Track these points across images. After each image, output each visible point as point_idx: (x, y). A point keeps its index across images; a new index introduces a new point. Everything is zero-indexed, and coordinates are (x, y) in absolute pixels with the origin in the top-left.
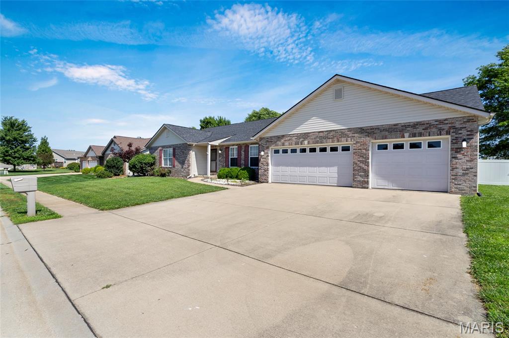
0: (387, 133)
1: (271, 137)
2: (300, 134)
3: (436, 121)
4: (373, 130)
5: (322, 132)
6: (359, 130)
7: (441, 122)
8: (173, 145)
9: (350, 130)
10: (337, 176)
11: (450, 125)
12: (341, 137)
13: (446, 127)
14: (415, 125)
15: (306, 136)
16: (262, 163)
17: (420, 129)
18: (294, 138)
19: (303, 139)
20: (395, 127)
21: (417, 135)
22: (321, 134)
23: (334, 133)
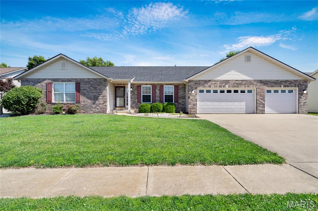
0: (273, 84)
1: (199, 81)
2: (223, 80)
3: (294, 80)
4: (267, 82)
5: (238, 80)
6: (260, 81)
7: (296, 81)
8: (76, 79)
9: (255, 81)
10: (245, 107)
11: (299, 83)
12: (250, 85)
13: (297, 84)
14: (286, 81)
15: (227, 82)
16: (191, 100)
17: (287, 84)
18: (218, 83)
19: (225, 84)
20: (277, 81)
21: (286, 86)
22: (237, 82)
23: (245, 82)
